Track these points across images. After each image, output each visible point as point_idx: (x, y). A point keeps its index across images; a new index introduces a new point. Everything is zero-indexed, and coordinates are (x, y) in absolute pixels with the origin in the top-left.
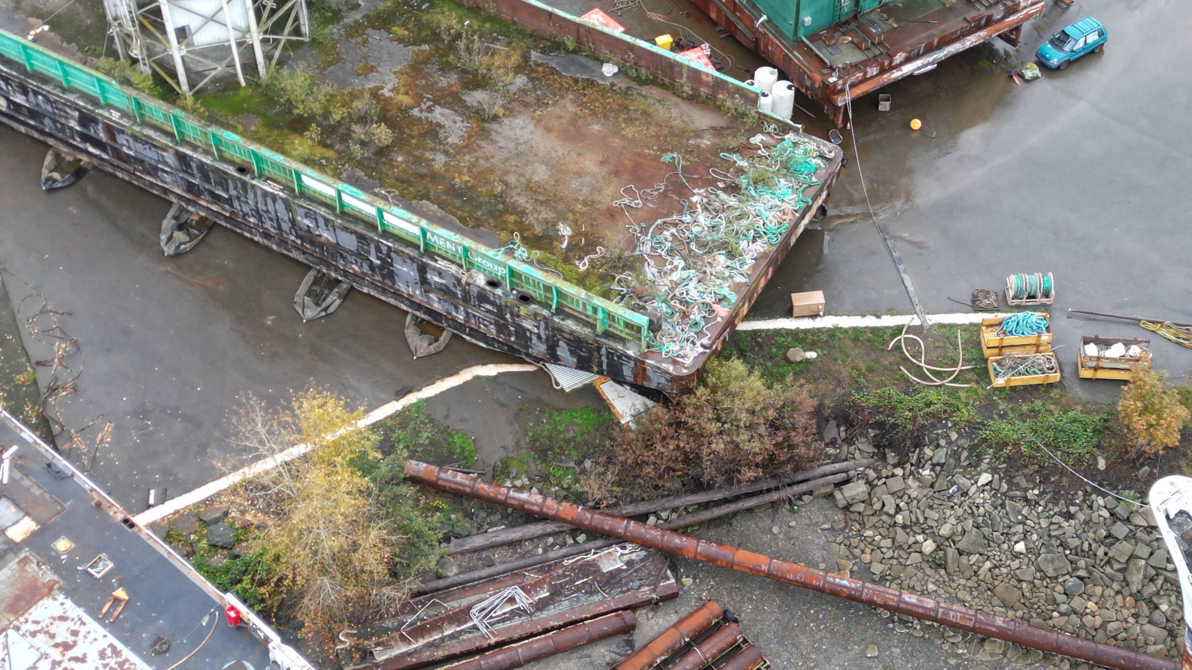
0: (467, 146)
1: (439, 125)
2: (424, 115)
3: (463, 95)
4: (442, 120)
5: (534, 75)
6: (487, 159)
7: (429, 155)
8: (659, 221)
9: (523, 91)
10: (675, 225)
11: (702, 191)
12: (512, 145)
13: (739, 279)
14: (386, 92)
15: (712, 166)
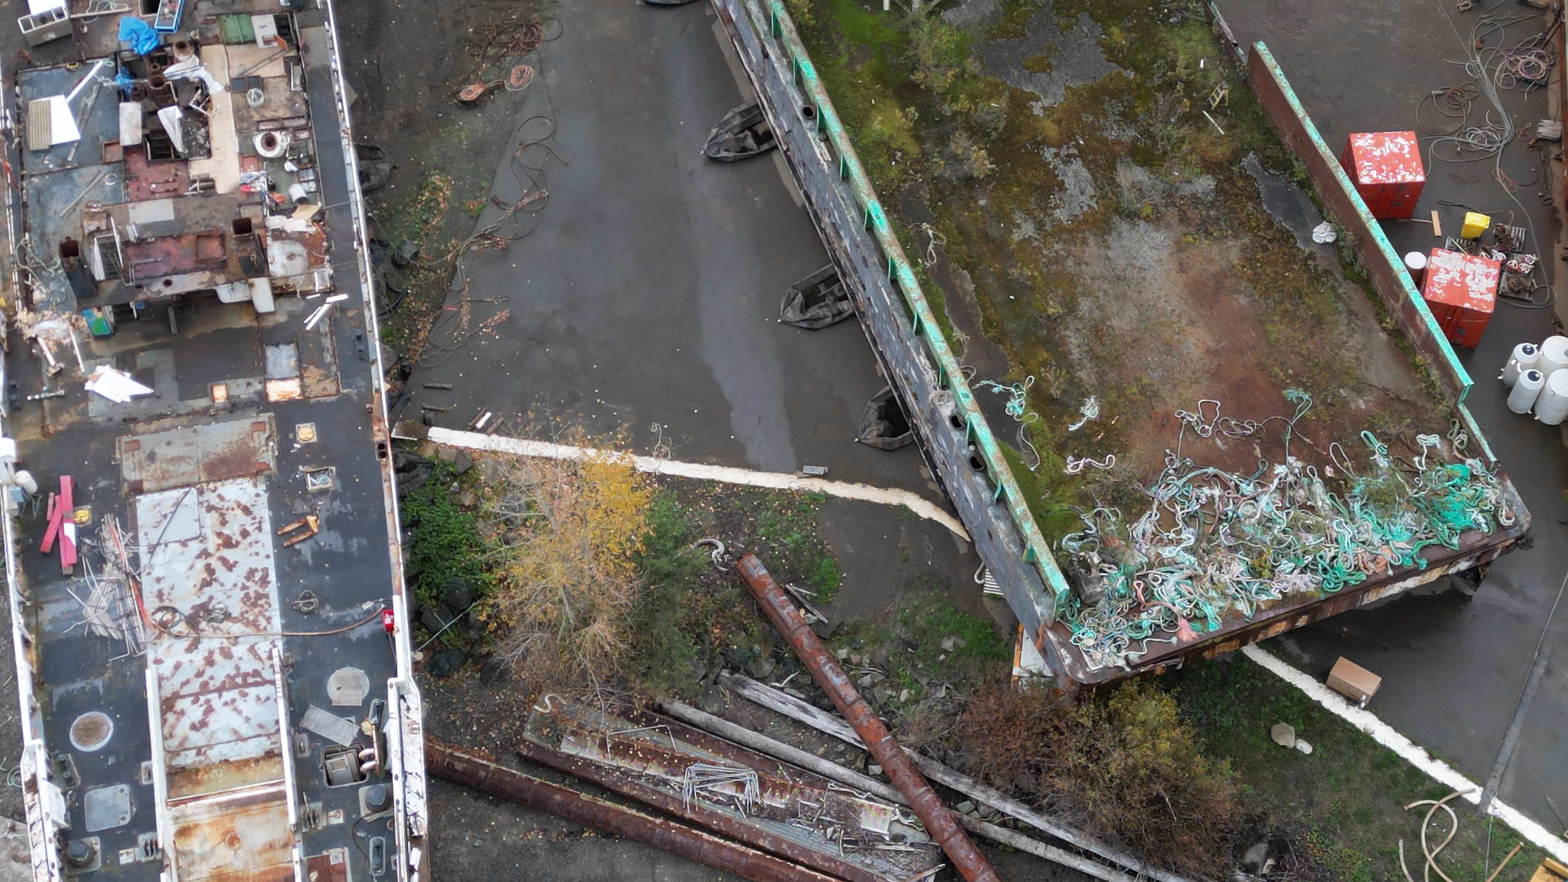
0: (1069, 231)
1: (1061, 186)
2: (1057, 162)
3: (1122, 162)
4: (1069, 182)
5: (1226, 186)
6: (1079, 262)
7: (1018, 217)
8: (1211, 470)
9: (1195, 200)
10: (1225, 487)
11: (1299, 464)
12: (1122, 263)
13: (1242, 607)
14: (1037, 109)
15: (1339, 440)
